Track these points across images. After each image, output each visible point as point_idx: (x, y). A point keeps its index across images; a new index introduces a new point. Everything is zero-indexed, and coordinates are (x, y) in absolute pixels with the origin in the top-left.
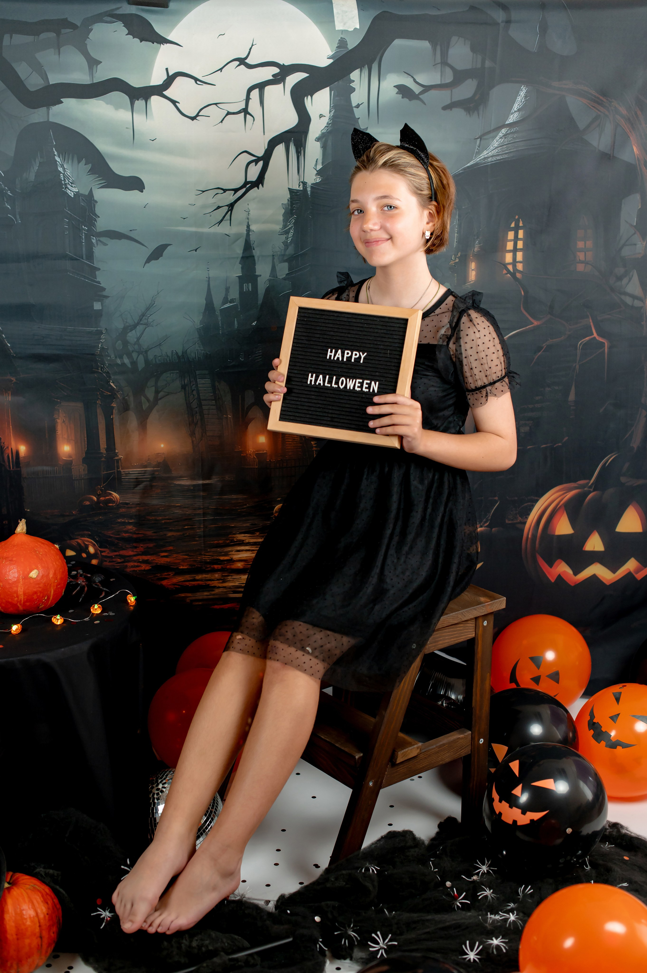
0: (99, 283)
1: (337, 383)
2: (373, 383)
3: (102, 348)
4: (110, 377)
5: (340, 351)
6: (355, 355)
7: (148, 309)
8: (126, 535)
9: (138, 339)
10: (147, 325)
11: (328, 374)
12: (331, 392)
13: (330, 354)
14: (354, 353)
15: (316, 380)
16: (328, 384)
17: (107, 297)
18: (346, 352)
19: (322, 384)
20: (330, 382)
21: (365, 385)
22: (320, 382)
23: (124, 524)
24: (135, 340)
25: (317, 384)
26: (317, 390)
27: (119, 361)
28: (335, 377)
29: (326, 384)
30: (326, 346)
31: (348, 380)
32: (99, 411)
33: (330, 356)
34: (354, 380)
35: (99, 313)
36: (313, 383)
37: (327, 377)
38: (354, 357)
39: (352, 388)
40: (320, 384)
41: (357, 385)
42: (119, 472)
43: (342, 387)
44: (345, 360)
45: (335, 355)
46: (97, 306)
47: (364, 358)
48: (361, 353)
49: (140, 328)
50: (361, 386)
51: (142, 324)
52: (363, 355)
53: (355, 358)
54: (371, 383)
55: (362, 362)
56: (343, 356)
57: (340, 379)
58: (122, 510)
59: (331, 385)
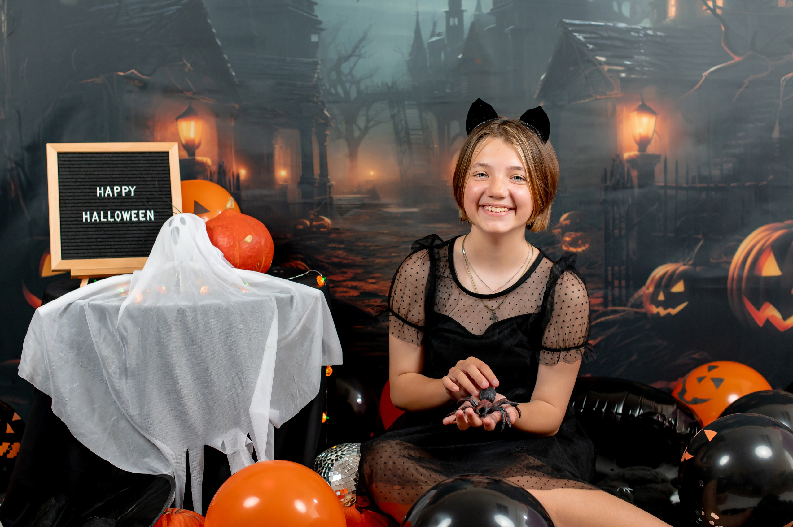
0: (316, 16)
1: (113, 217)
2: (148, 212)
3: (318, 79)
4: (324, 106)
5: (108, 188)
6: (125, 189)
7: (361, 41)
8: (336, 260)
9: (352, 70)
10: (360, 56)
11: (102, 210)
12: (109, 226)
13: (100, 192)
14: (123, 187)
15: (91, 217)
16: (103, 219)
17: (323, 30)
18: (115, 188)
19: (98, 220)
20: (106, 217)
21: (141, 215)
22: (95, 218)
23: (334, 248)
24: (348, 70)
25: (93, 220)
26: (94, 226)
27: (333, 91)
28: (109, 212)
29: (102, 220)
30: (93, 185)
31: (123, 212)
32: (314, 138)
33: (100, 194)
34: (129, 212)
35: (316, 44)
36: (89, 220)
37: (102, 213)
38: (124, 191)
39: (128, 219)
40: (95, 220)
41: (133, 216)
42: (331, 198)
43: (118, 220)
44: (116, 195)
45: (105, 192)
46: (314, 38)
47: (134, 191)
48: (130, 187)
49: (353, 59)
50: (138, 216)
51: (355, 56)
52: (132, 188)
53: (125, 193)
54: (146, 212)
55: (132, 194)
56: (113, 192)
57: (114, 213)
58: (333, 236)
59: (108, 220)
